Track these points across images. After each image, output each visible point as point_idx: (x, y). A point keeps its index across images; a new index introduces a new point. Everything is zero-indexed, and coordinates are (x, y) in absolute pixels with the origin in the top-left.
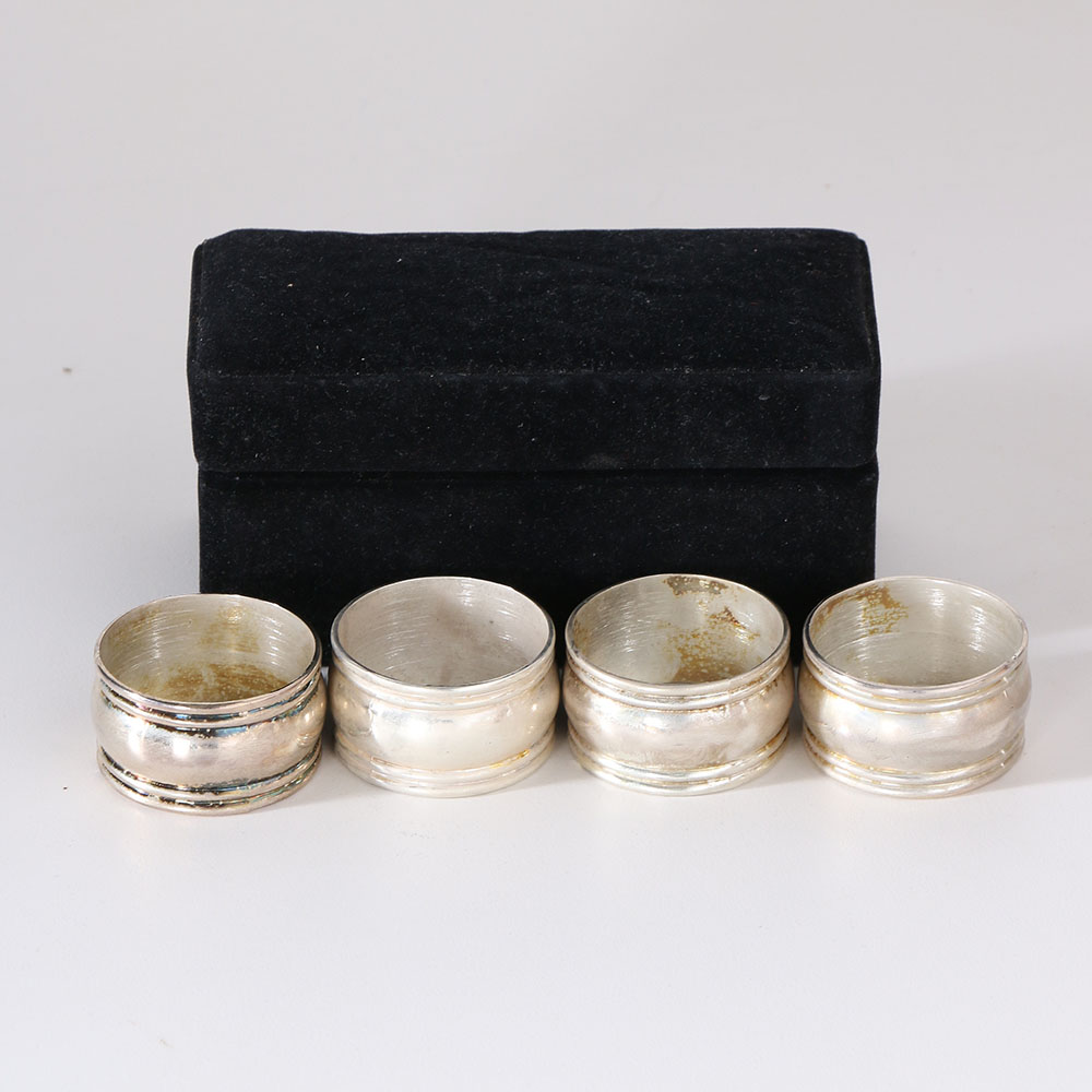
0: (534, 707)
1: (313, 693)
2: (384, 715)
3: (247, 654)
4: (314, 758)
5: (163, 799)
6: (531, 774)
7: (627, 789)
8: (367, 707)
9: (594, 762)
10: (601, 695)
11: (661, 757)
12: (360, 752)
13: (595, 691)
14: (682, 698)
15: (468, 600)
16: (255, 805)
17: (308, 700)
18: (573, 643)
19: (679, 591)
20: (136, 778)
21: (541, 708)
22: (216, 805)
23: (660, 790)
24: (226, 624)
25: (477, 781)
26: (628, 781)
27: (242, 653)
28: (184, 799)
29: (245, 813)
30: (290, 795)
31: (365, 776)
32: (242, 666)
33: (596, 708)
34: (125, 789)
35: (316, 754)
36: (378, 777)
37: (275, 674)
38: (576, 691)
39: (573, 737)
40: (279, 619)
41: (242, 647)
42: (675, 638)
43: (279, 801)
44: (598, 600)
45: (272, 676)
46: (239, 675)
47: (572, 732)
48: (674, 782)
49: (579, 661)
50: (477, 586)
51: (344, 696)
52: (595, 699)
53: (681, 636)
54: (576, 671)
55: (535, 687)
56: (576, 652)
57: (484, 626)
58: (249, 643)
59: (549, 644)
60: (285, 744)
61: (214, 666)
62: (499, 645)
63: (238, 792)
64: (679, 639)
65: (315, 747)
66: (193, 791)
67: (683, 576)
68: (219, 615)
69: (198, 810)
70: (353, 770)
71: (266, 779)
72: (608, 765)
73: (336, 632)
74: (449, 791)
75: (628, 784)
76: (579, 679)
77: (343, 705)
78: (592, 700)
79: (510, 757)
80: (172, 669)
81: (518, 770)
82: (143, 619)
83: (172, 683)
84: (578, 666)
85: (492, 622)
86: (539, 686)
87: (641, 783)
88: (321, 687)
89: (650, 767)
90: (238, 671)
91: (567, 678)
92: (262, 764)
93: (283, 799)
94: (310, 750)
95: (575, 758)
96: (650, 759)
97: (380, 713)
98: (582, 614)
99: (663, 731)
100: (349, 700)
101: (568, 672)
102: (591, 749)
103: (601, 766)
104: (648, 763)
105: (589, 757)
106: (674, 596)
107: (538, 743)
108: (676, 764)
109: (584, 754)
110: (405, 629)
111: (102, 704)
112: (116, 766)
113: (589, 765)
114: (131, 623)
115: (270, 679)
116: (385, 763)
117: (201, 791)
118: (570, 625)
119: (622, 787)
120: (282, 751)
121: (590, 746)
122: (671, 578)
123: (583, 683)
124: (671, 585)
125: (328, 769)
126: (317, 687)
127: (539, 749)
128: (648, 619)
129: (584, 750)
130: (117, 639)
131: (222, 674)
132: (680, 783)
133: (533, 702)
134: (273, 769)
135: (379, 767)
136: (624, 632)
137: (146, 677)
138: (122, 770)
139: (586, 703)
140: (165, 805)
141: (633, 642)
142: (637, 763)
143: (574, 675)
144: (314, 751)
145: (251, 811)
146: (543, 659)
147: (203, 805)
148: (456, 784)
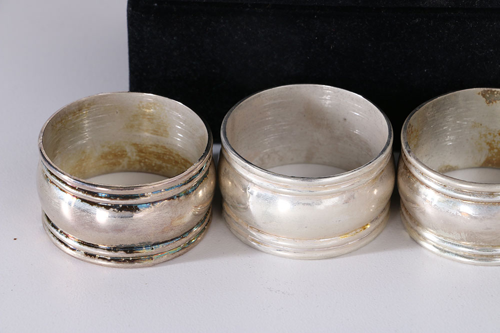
0: (375, 192)
1: (205, 177)
2: (258, 196)
3: (159, 137)
4: (205, 223)
5: (87, 254)
6: (371, 241)
7: (444, 257)
8: (245, 189)
9: (419, 234)
10: (428, 186)
11: (473, 237)
12: (240, 221)
13: (422, 183)
14: (492, 194)
15: (328, 102)
16: (157, 261)
17: (200, 182)
18: (407, 144)
19: (490, 101)
20: (67, 236)
21: (380, 192)
22: (127, 260)
23: (470, 260)
24: (144, 114)
25: (328, 248)
26: (445, 251)
27: (155, 136)
28: (103, 255)
29: (149, 266)
30: (185, 253)
31: (243, 239)
32: (157, 146)
33: (423, 196)
34: (59, 243)
35: (207, 220)
36: (253, 240)
37: (180, 154)
38: (408, 181)
39: (404, 213)
40: (183, 114)
41: (155, 132)
42: (485, 136)
43: (176, 257)
44: (427, 108)
45: (178, 155)
46: (153, 152)
47: (403, 209)
48: (482, 255)
49: (411, 159)
50: (335, 92)
51: (229, 178)
52: (423, 190)
53: (490, 134)
54: (409, 166)
55: (376, 178)
56: (409, 152)
57: (339, 122)
58: (160, 129)
59: (388, 144)
60: (180, 217)
61: (135, 145)
62: (350, 137)
63: (145, 251)
64: (488, 136)
65: (206, 215)
66: (109, 250)
67: (494, 89)
68: (139, 108)
69: (112, 263)
70: (234, 232)
71: (166, 242)
72: (430, 238)
73: (225, 128)
74: (307, 255)
75: (446, 254)
76: (410, 172)
77: (228, 184)
78: (420, 190)
79: (355, 230)
80: (103, 146)
81: (361, 239)
82: (80, 110)
83: (104, 156)
84: (410, 163)
85: (345, 119)
86: (379, 178)
87: (456, 254)
88: (211, 171)
89: (463, 243)
90: (154, 149)
91: (401, 170)
92: (163, 232)
93: (180, 255)
94: (202, 217)
95: (405, 229)
96: (464, 237)
97: (255, 194)
98: (414, 119)
99: (476, 218)
100: (232, 182)
101: (401, 166)
102: (418, 225)
103: (425, 239)
104: (462, 240)
105: (416, 231)
106: (486, 104)
107: (377, 218)
108: (484, 242)
109: (412, 228)
110: (280, 122)
111: (42, 178)
112: (53, 225)
113: (415, 236)
114: (70, 113)
115: (177, 157)
116: (259, 231)
117: (115, 249)
118: (405, 128)
119: (441, 256)
120: (178, 221)
121: (417, 223)
122: (485, 91)
123: (413, 176)
124: (484, 96)
125: (216, 232)
126: (208, 170)
127: (377, 223)
128: (464, 121)
129: (412, 225)
130: (60, 125)
131: (141, 150)
132: (487, 256)
133: (374, 188)
134: (171, 234)
135: (254, 233)
136: (446, 131)
137: (84, 152)
138: (57, 229)
139: (416, 191)
140: (88, 259)
141: (452, 138)
142: (454, 240)
143: (406, 168)
144: (205, 217)
145: (154, 265)
146: (383, 156)
147: (117, 260)
148: (312, 250)
